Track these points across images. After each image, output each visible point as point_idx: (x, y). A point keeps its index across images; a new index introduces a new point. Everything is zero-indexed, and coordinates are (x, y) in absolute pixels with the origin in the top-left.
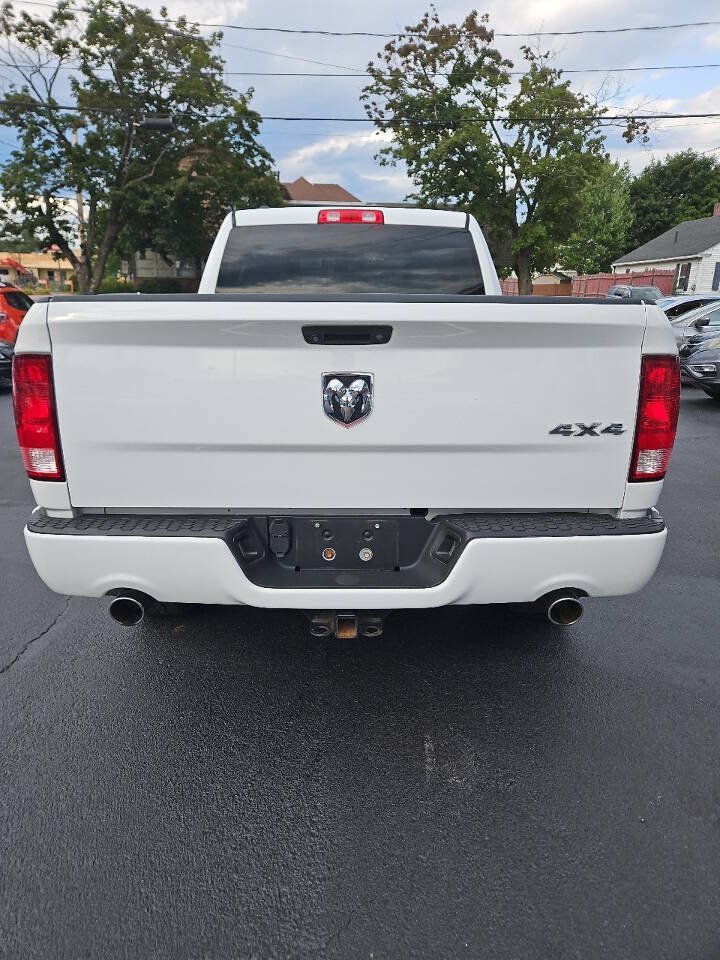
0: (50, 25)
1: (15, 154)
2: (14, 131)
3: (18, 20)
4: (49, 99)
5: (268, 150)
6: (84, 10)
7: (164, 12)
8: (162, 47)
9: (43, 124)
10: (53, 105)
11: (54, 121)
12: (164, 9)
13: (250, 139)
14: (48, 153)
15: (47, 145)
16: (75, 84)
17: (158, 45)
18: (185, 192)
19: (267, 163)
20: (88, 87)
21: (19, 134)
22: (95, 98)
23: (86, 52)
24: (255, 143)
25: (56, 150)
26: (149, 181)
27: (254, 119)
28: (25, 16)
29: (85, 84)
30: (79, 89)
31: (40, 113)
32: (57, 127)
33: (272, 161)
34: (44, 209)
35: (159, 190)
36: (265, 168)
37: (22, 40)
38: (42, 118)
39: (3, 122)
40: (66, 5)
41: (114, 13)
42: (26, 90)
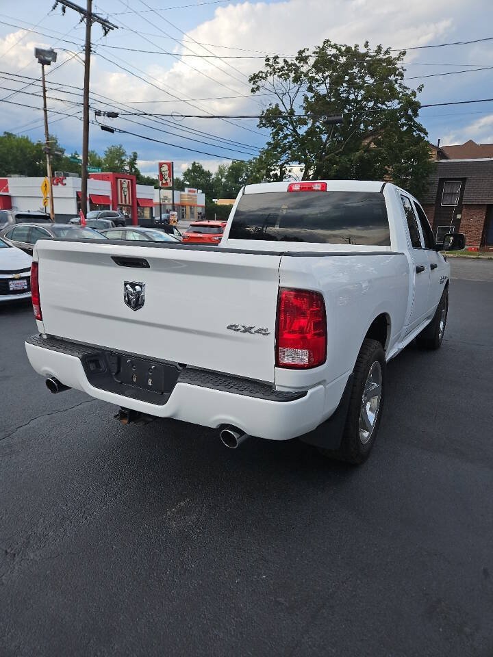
0: (298, 65)
1: (269, 144)
2: (270, 130)
3: (281, 64)
4: (292, 109)
5: (424, 127)
6: (314, 53)
7: (366, 45)
8: (364, 67)
9: (286, 124)
10: (292, 112)
11: (291, 123)
12: (367, 42)
13: (412, 120)
14: (285, 141)
15: (286, 137)
16: (306, 98)
17: (361, 66)
18: (361, 159)
19: (422, 135)
20: (313, 100)
21: (271, 132)
22: (317, 106)
23: (312, 79)
24: (415, 122)
25: (290, 139)
26: (341, 154)
27: (416, 107)
28: (285, 61)
29: (312, 98)
30: (307, 101)
31: (284, 118)
32: (293, 125)
33: (426, 134)
34: (279, 174)
35: (344, 159)
36: (420, 139)
37: (280, 76)
38: (285, 121)
39: (264, 125)
40: (304, 51)
41: (331, 52)
42: (277, 106)
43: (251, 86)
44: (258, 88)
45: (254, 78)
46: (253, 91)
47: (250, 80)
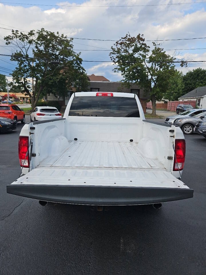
0: (28, 36)
1: (17, 68)
2: (17, 62)
3: (20, 34)
4: (27, 54)
5: (84, 68)
6: (37, 32)
7: (58, 33)
8: (57, 42)
9: (24, 61)
10: (27, 56)
11: (27, 60)
12: (58, 32)
13: (79, 65)
14: (25, 68)
15: (25, 66)
16: (34, 51)
17: (56, 41)
18: (61, 78)
19: (84, 71)
20: (37, 52)
21: (18, 63)
22: (39, 55)
23: (37, 43)
24: (81, 66)
25: (28, 67)
26: (52, 76)
27: (81, 60)
28: (21, 33)
29: (36, 51)
30: (34, 52)
32: (28, 61)
33: (85, 71)
34: (23, 83)
35: (54, 78)
36: (83, 73)
37: (20, 39)
38: (24, 59)
39: (14, 60)
40: (33, 31)
41: (45, 33)
42: (20, 52)
43: (5, 41)
44: (9, 43)
45: (7, 38)
46: (7, 44)
47: (5, 39)
